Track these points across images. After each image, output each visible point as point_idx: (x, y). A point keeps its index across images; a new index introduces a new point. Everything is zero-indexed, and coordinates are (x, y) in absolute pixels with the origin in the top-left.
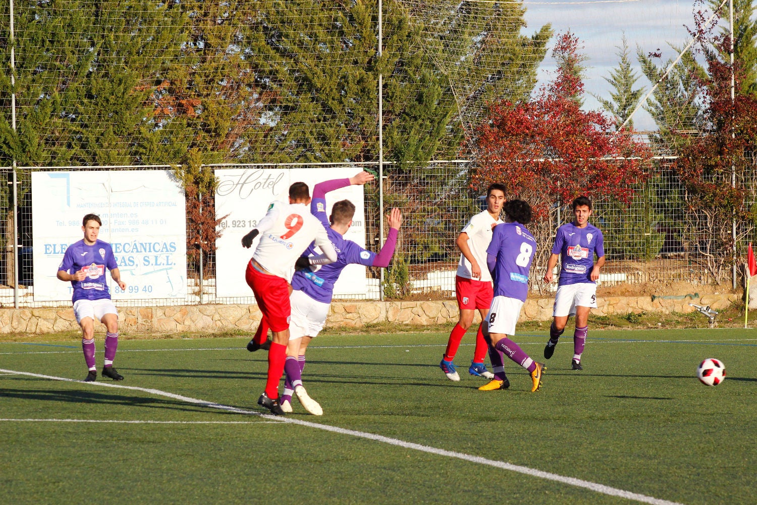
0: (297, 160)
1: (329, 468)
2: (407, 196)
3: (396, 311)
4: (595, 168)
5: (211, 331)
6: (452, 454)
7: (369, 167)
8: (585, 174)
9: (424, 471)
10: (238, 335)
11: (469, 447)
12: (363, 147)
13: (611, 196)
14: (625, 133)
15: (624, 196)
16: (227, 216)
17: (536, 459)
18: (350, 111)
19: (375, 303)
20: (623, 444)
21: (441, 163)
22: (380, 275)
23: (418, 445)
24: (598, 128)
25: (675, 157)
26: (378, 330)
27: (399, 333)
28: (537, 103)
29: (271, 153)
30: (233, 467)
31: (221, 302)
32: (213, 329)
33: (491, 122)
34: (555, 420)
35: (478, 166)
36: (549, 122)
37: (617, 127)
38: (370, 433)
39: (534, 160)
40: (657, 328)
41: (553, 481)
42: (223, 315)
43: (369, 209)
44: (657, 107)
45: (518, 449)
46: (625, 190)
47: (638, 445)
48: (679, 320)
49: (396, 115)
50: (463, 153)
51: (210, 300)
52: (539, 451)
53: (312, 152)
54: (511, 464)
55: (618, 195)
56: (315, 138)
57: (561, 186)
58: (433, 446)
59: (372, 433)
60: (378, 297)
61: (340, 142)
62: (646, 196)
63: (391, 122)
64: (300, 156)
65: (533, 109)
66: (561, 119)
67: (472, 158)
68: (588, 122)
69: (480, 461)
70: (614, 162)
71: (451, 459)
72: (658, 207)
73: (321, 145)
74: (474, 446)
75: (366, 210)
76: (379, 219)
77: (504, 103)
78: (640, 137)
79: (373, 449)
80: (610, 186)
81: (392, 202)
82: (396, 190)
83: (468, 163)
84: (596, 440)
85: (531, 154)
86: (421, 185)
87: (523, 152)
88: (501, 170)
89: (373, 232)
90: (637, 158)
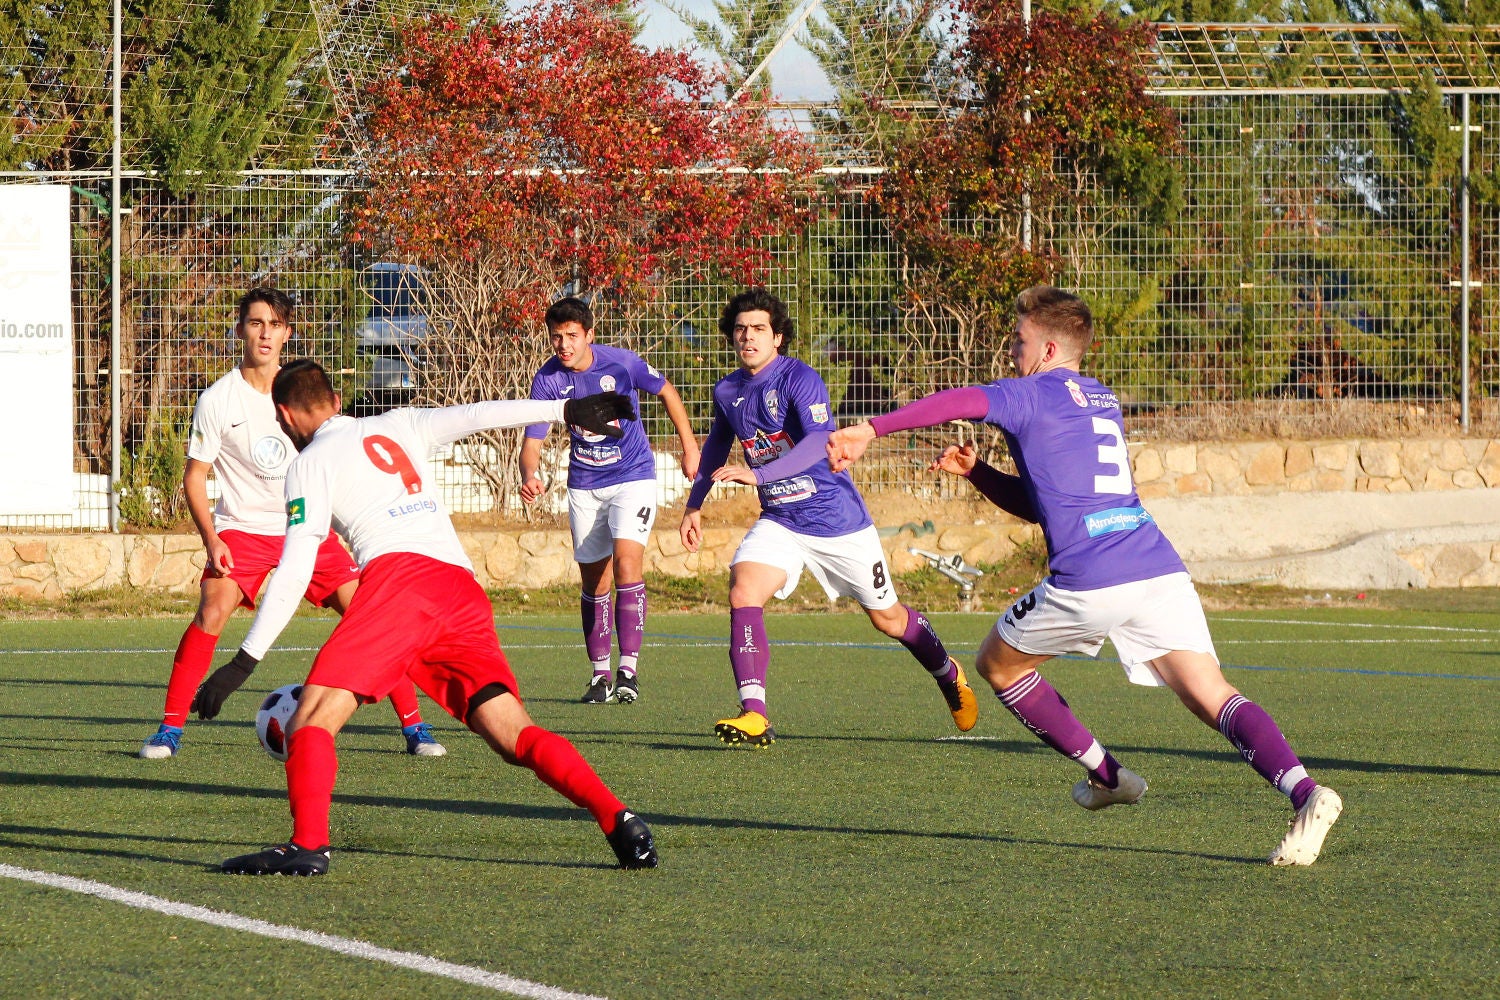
2: (184, 261)
3: (152, 559)
4: (671, 194)
6: (287, 933)
7: (84, 185)
8: (645, 209)
9: (214, 976)
11: (332, 916)
12: (70, 133)
13: (713, 267)
14: (750, 106)
15: (747, 268)
17: (506, 946)
18: (36, 37)
19: (97, 538)
20: (730, 911)
21: (274, 177)
22: (109, 464)
23: (200, 909)
24: (680, 92)
25: (879, 170)
26: (102, 609)
27: (156, 616)
28: (523, 25)
33: (403, 71)
34: (556, 845)
35: (372, 185)
36: (554, 74)
37: (730, 91)
38: (76, 876)
39: (515, 173)
40: (826, 610)
43: (85, 292)
44: (832, 40)
45: (459, 920)
46: (749, 253)
47: (769, 912)
49: (157, 51)
50: (332, 151)
52: (513, 926)
54: (441, 959)
55: (729, 264)
57: (584, 240)
58: (237, 912)
59: (81, 876)
60: (105, 524)
61: (11, 119)
62: (803, 270)
63: (144, 69)
65: (512, 40)
66: (586, 68)
67: (355, 164)
68: (655, 76)
69: (360, 952)
70: (720, 181)
71: (285, 945)
72: (833, 298)
74: (345, 913)
75: (75, 297)
76: (110, 320)
77: (438, 23)
78: (787, 115)
79: (82, 918)
80: (709, 240)
81: (144, 275)
82: (155, 246)
83: (344, 178)
84: (663, 900)
85: (507, 157)
86: (221, 232)
87: (487, 151)
88: (429, 196)
89: (95, 352)
90: (780, 170)
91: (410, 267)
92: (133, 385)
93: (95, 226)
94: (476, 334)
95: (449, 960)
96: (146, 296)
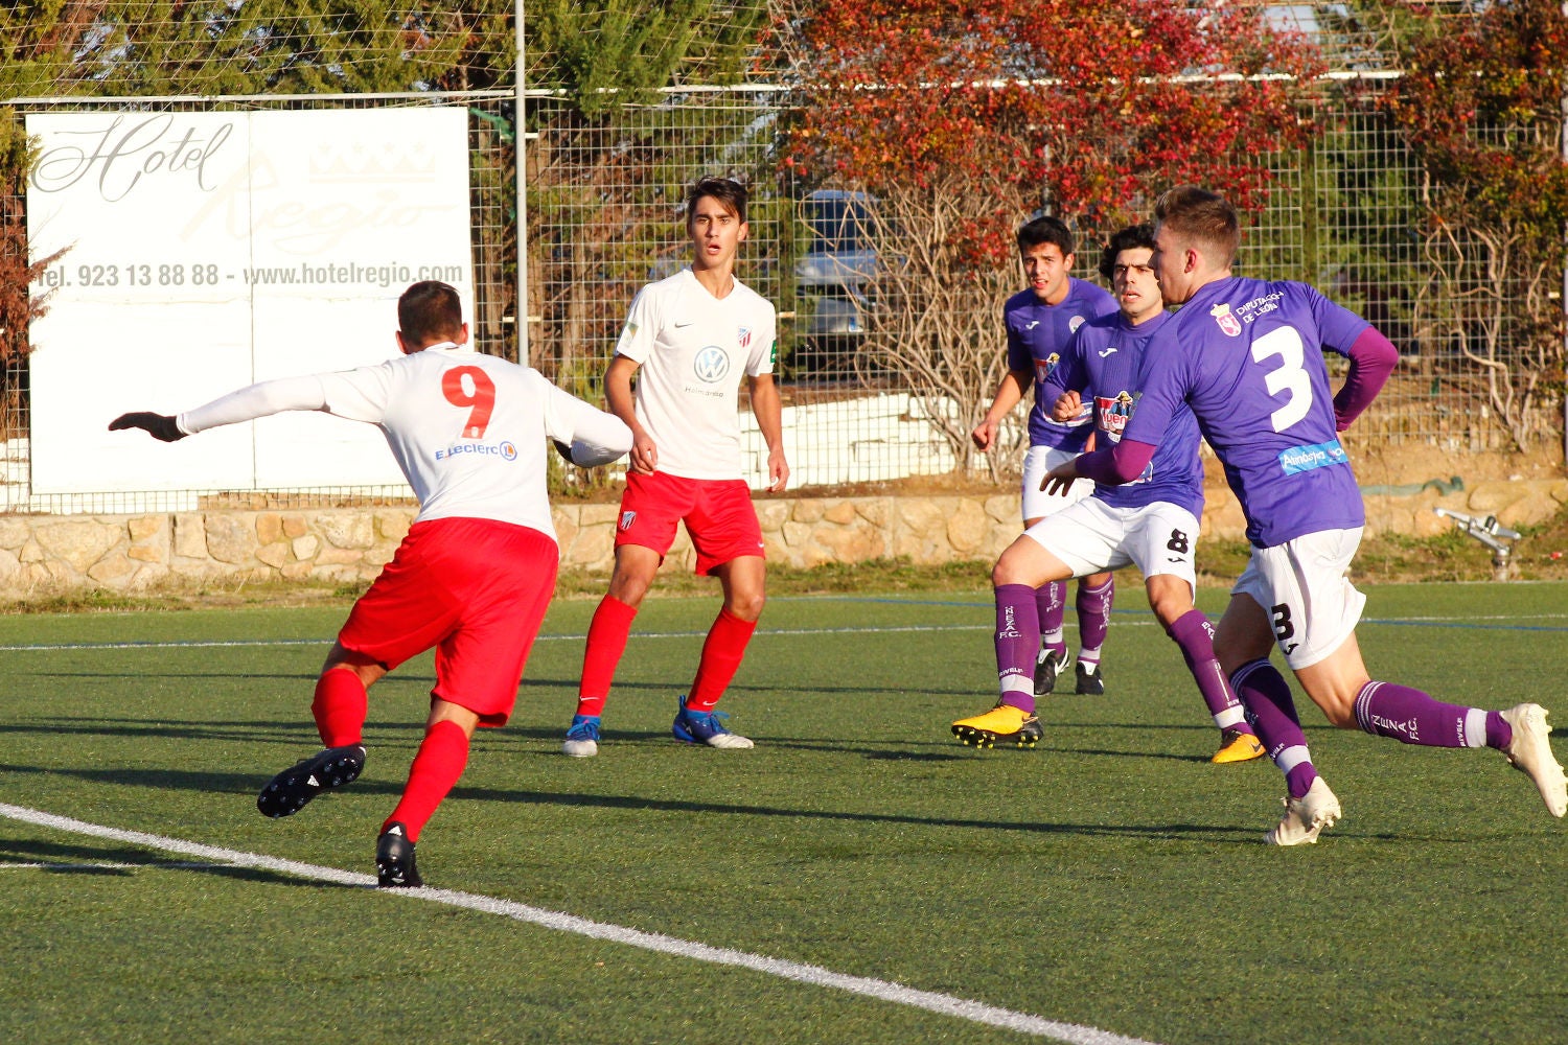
0: (271, 85)
1: (364, 1000)
2: (598, 192)
3: (567, 533)
4: (1154, 106)
5: (15, 595)
6: (729, 957)
7: (484, 107)
8: (1125, 123)
9: (647, 1007)
10: (95, 605)
11: (779, 937)
12: (467, 47)
14: (1244, 3)
15: (1243, 189)
16: (63, 251)
17: (979, 970)
20: (1236, 926)
21: (699, 94)
23: (630, 931)
25: (1394, 74)
27: (572, 598)
29: (195, 66)
30: (78, 999)
31: (45, 509)
32: (20, 586)
34: (1035, 854)
35: (811, 101)
38: (487, 895)
39: (976, 85)
41: (1027, 1034)
42: (52, 547)
43: (486, 229)
45: (925, 941)
46: (1245, 172)
47: (1281, 927)
48: (1406, 557)
50: (765, 63)
51: (14, 501)
52: (986, 948)
53: (317, 62)
54: (905, 985)
55: (1222, 185)
56: (324, 19)
57: (1055, 160)
58: (671, 934)
59: (494, 895)
61: (399, 32)
62: (1309, 192)
64: (279, 74)
67: (791, 78)
69: (812, 979)
70: (1211, 89)
71: (726, 971)
72: (1342, 222)
73: (343, 40)
74: (795, 934)
75: (475, 235)
76: (515, 260)
78: (1287, 12)
79: (496, 942)
80: (1200, 158)
81: (554, 208)
82: (566, 174)
83: (779, 94)
84: (1158, 914)
85: (965, 67)
86: (640, 158)
87: (942, 60)
88: (876, 113)
89: (498, 297)
90: (1279, 76)
91: (856, 195)
92: (542, 335)
93: (496, 154)
94: (933, 269)
95: (914, 986)
96: (554, 233)
